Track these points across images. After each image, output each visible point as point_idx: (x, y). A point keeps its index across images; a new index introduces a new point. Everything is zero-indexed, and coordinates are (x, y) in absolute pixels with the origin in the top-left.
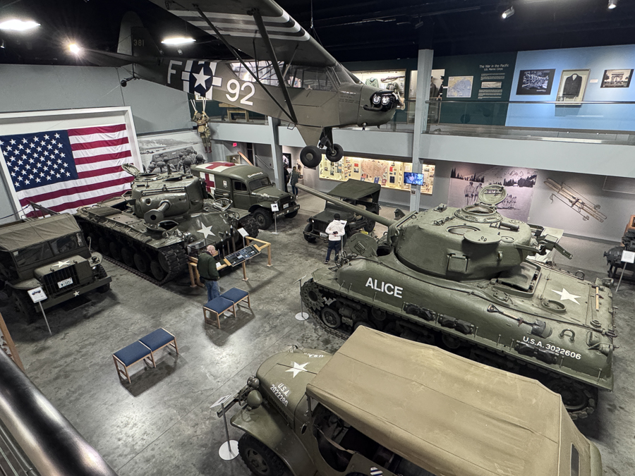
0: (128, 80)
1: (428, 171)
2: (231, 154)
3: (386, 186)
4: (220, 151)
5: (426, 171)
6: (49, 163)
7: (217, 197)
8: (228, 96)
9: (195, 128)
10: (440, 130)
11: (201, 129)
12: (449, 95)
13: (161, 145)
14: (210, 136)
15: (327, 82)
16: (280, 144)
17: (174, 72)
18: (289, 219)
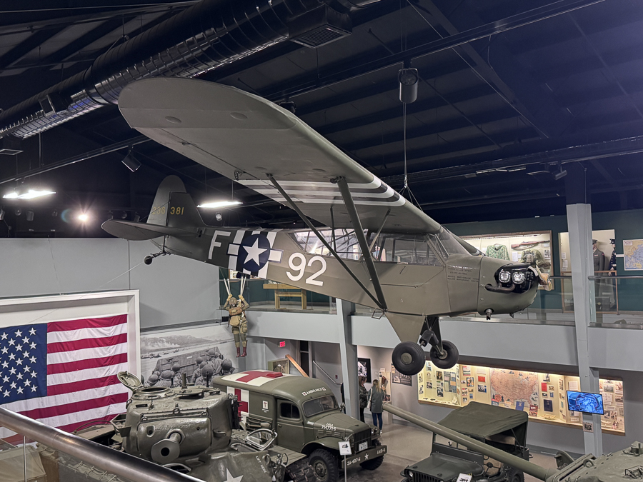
0: (155, 256)
1: (612, 391)
2: (275, 359)
3: (539, 417)
4: (260, 355)
5: (607, 390)
6: (13, 371)
7: (250, 429)
8: (288, 274)
9: (225, 319)
10: (624, 322)
11: (235, 321)
12: (628, 266)
13: (173, 346)
14: (247, 331)
15: (428, 253)
16: (354, 343)
17: (219, 245)
18: (369, 472)
